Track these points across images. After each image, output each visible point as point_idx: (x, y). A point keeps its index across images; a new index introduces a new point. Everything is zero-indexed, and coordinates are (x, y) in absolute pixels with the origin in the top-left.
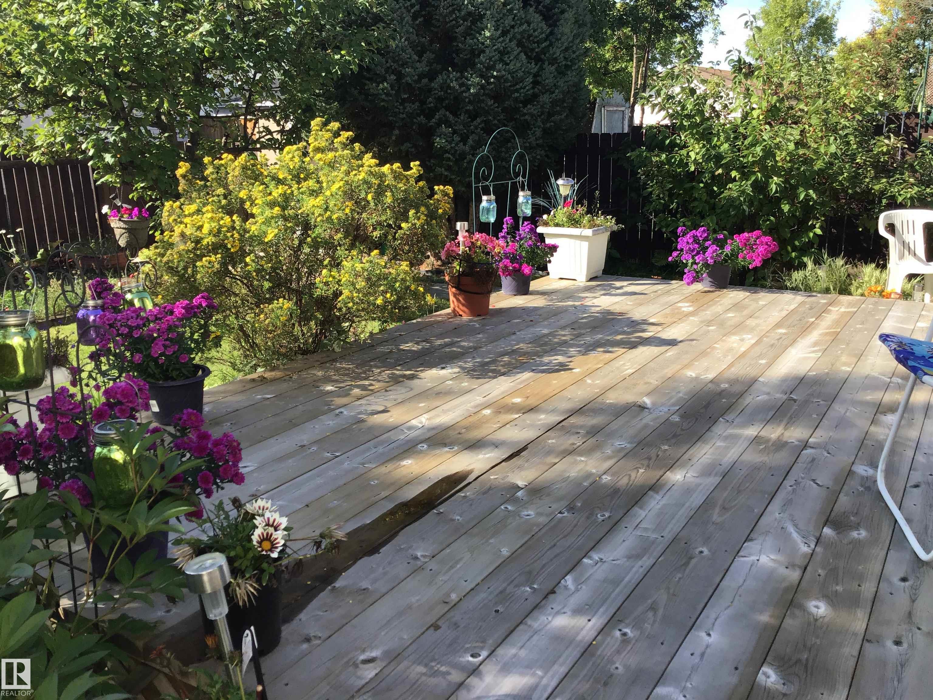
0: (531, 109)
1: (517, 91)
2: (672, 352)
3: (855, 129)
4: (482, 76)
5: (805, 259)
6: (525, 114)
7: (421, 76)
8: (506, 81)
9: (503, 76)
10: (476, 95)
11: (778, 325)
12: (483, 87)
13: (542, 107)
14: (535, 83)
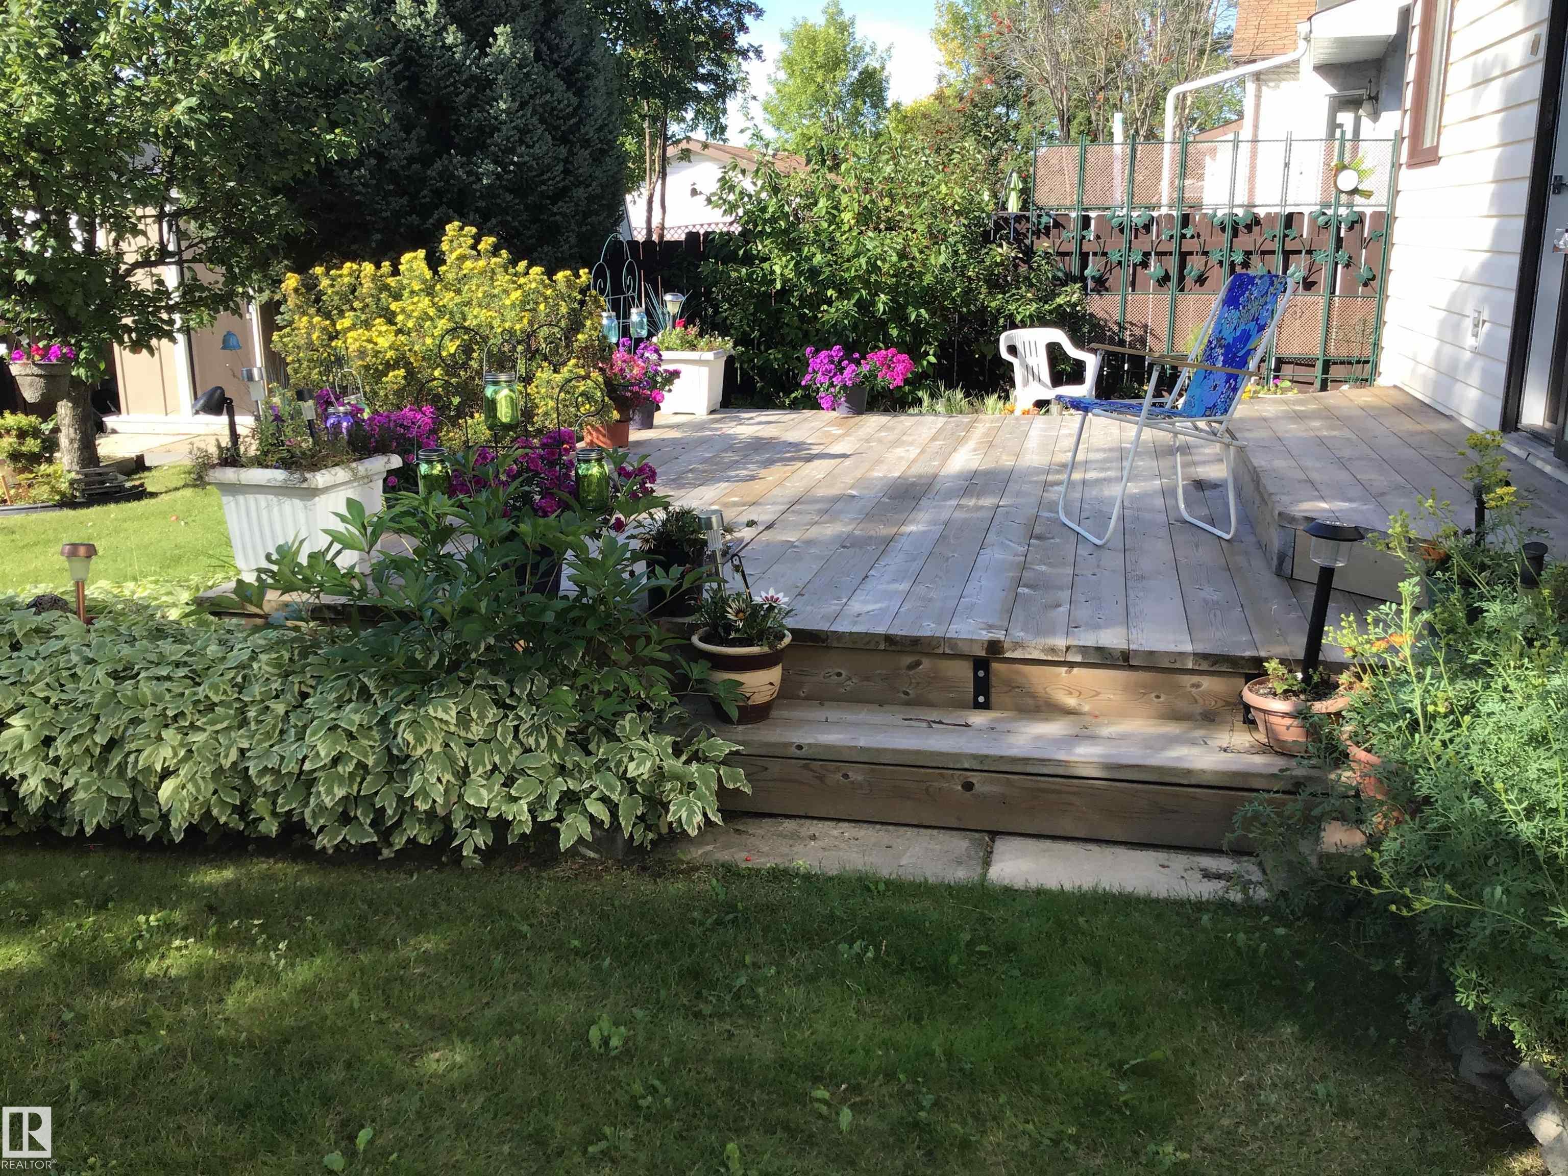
0: (563, 207)
1: (544, 183)
2: (848, 462)
3: (964, 236)
4: (496, 162)
5: (920, 394)
6: (555, 214)
7: (411, 160)
8: (531, 168)
9: (525, 163)
10: (490, 186)
11: (934, 439)
12: (499, 176)
13: (577, 205)
14: (566, 172)
